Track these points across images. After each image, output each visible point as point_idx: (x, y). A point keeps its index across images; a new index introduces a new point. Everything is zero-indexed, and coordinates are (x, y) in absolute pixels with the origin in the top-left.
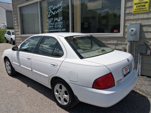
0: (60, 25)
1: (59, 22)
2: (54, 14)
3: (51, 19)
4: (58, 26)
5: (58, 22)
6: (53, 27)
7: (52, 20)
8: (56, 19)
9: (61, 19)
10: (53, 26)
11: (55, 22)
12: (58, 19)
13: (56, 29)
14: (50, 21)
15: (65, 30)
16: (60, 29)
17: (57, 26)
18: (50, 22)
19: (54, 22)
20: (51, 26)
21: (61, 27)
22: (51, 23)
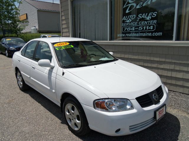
0: (149, 26)
1: (149, 21)
2: (138, 7)
3: (131, 16)
4: (146, 28)
5: (147, 20)
6: (134, 29)
7: (133, 18)
8: (141, 16)
9: (154, 15)
10: (135, 27)
11: (138, 22)
12: (148, 16)
13: (141, 32)
14: (130, 20)
15: (160, 34)
16: (149, 32)
17: (143, 28)
18: (128, 21)
19: (138, 20)
20: (131, 27)
21: (153, 29)
22: (130, 23)
